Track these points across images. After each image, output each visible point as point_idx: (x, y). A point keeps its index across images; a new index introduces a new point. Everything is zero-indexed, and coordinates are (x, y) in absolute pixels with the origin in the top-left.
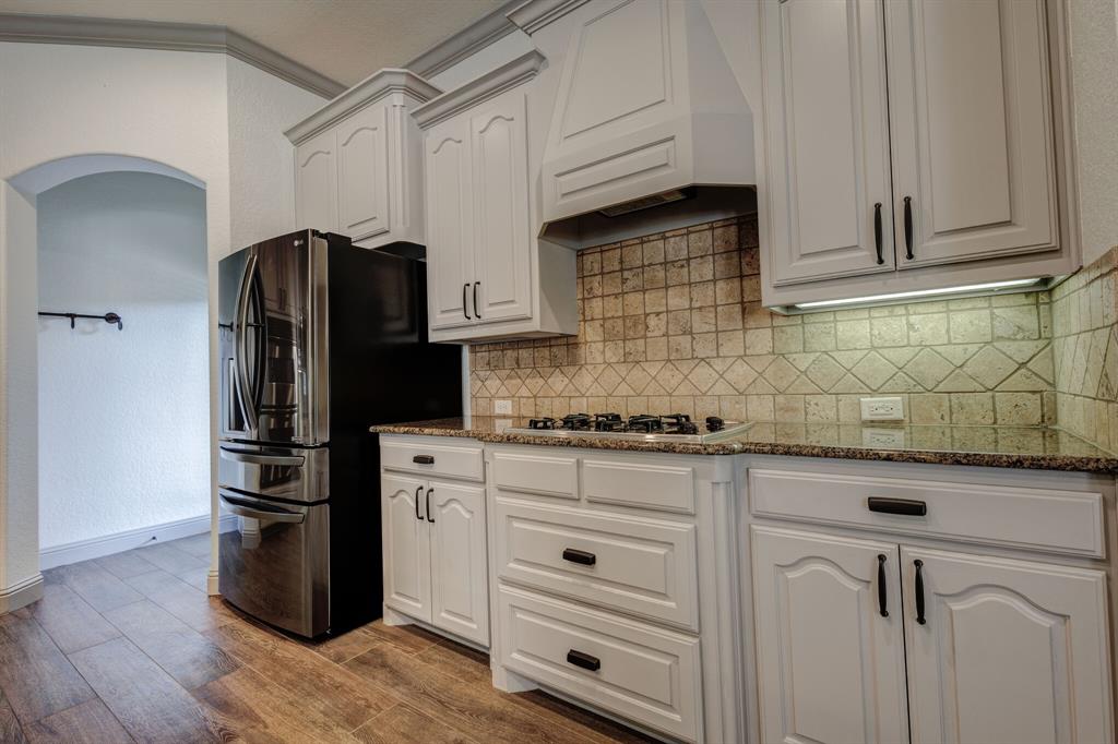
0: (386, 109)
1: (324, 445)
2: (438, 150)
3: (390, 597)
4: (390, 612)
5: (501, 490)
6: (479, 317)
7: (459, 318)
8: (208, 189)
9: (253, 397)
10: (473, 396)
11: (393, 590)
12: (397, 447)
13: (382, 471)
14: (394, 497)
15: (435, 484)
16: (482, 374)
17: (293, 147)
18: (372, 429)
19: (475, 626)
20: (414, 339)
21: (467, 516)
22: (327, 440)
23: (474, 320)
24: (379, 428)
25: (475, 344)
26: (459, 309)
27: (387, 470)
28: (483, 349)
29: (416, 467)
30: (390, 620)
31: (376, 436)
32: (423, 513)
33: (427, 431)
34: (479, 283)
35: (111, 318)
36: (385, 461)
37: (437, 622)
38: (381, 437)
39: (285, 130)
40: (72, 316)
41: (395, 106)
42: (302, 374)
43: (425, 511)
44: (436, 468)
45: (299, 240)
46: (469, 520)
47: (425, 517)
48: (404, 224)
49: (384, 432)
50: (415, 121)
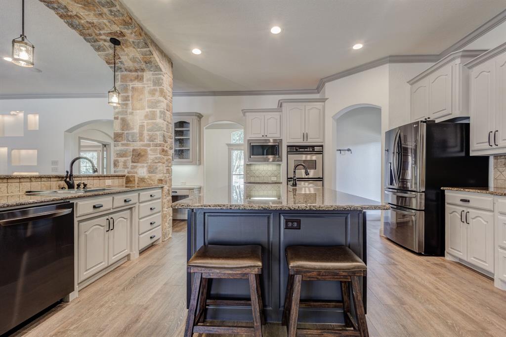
0: (452, 67)
1: (423, 192)
2: (477, 77)
3: (448, 249)
4: (448, 255)
5: (501, 213)
6: (497, 145)
7: (486, 146)
8: (382, 109)
9: (398, 174)
10: (495, 179)
11: (449, 247)
12: (453, 195)
13: (446, 203)
14: (451, 213)
15: (469, 210)
16: (501, 169)
17: (410, 86)
18: (442, 188)
19: (487, 265)
20: (463, 154)
21: (485, 223)
22: (424, 190)
23: (494, 146)
24: (445, 188)
25: (496, 156)
26: (486, 142)
27: (448, 204)
28: (502, 158)
29: (461, 203)
30: (448, 257)
31: (444, 191)
32: (464, 219)
33: (467, 190)
34: (497, 131)
35: (349, 150)
36: (447, 200)
37: (469, 261)
38: (446, 191)
39: (408, 81)
40: (340, 150)
41: (456, 65)
42: (414, 167)
43: (465, 219)
44: (471, 204)
45: (416, 124)
46: (485, 225)
47: (465, 222)
48: (459, 110)
49: (447, 189)
50: (466, 67)
